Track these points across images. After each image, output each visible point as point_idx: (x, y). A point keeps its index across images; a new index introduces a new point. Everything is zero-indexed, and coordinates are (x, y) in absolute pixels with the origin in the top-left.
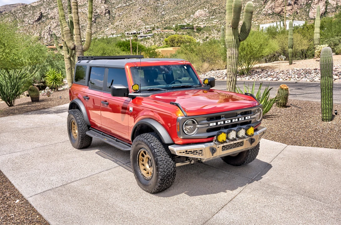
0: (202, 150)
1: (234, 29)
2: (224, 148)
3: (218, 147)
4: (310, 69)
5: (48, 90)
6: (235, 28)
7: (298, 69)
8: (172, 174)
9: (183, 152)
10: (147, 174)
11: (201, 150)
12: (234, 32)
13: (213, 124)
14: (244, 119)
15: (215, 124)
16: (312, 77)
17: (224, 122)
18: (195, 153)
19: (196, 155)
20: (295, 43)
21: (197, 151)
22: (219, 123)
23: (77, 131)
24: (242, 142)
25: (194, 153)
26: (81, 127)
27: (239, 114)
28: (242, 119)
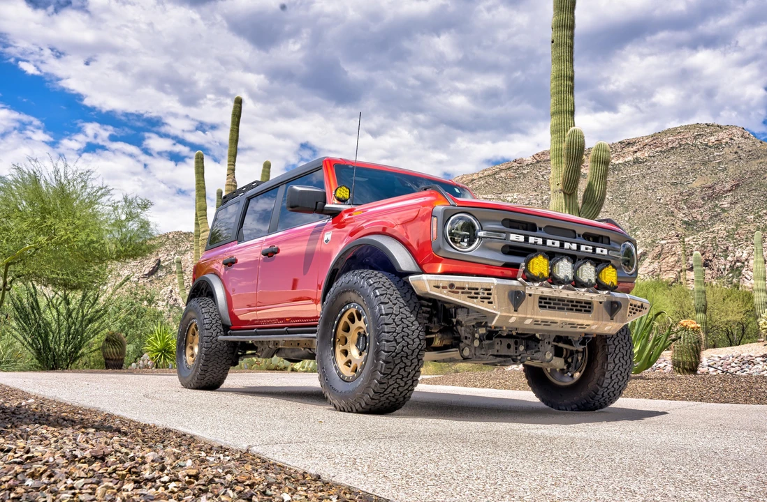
0: (490, 290)
1: (567, 197)
2: (543, 301)
3: (530, 295)
4: (752, 355)
5: (145, 362)
6: (570, 195)
7: (722, 356)
8: (415, 354)
9: (444, 288)
10: (352, 371)
11: (486, 290)
12: (568, 203)
13: (516, 238)
14: (591, 251)
15: (522, 238)
16: (757, 370)
17: (544, 242)
18: (473, 295)
19: (475, 300)
20: (709, 306)
21: (477, 289)
22: (532, 240)
23: (196, 349)
24: (589, 303)
25: (471, 293)
26: (207, 329)
27: (579, 236)
28: (587, 249)
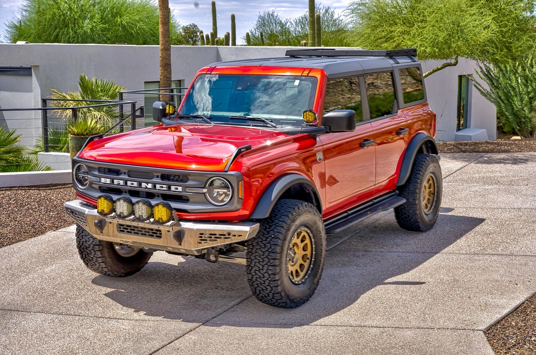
0: (84, 217)
2: (121, 227)
3: (111, 223)
13: (105, 181)
14: (166, 189)
15: (109, 181)
17: (126, 183)
18: (80, 219)
19: (81, 223)
22: (116, 182)
24: (160, 231)
27: (157, 176)
28: (162, 187)
